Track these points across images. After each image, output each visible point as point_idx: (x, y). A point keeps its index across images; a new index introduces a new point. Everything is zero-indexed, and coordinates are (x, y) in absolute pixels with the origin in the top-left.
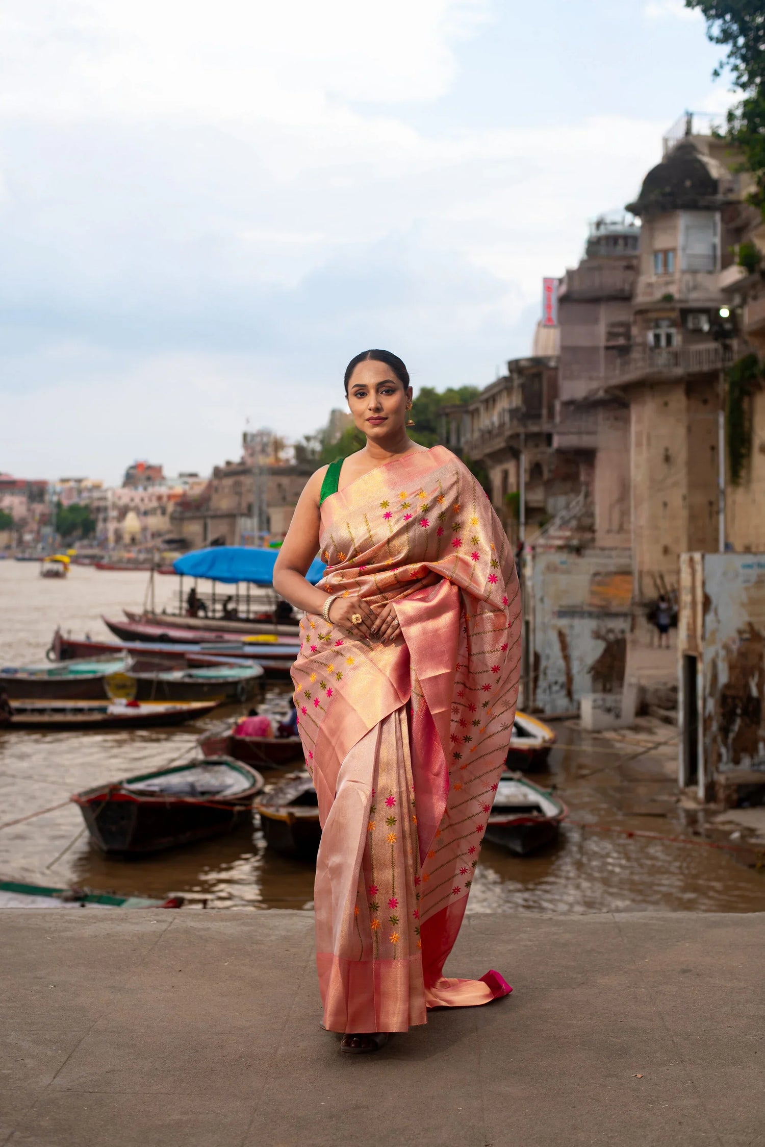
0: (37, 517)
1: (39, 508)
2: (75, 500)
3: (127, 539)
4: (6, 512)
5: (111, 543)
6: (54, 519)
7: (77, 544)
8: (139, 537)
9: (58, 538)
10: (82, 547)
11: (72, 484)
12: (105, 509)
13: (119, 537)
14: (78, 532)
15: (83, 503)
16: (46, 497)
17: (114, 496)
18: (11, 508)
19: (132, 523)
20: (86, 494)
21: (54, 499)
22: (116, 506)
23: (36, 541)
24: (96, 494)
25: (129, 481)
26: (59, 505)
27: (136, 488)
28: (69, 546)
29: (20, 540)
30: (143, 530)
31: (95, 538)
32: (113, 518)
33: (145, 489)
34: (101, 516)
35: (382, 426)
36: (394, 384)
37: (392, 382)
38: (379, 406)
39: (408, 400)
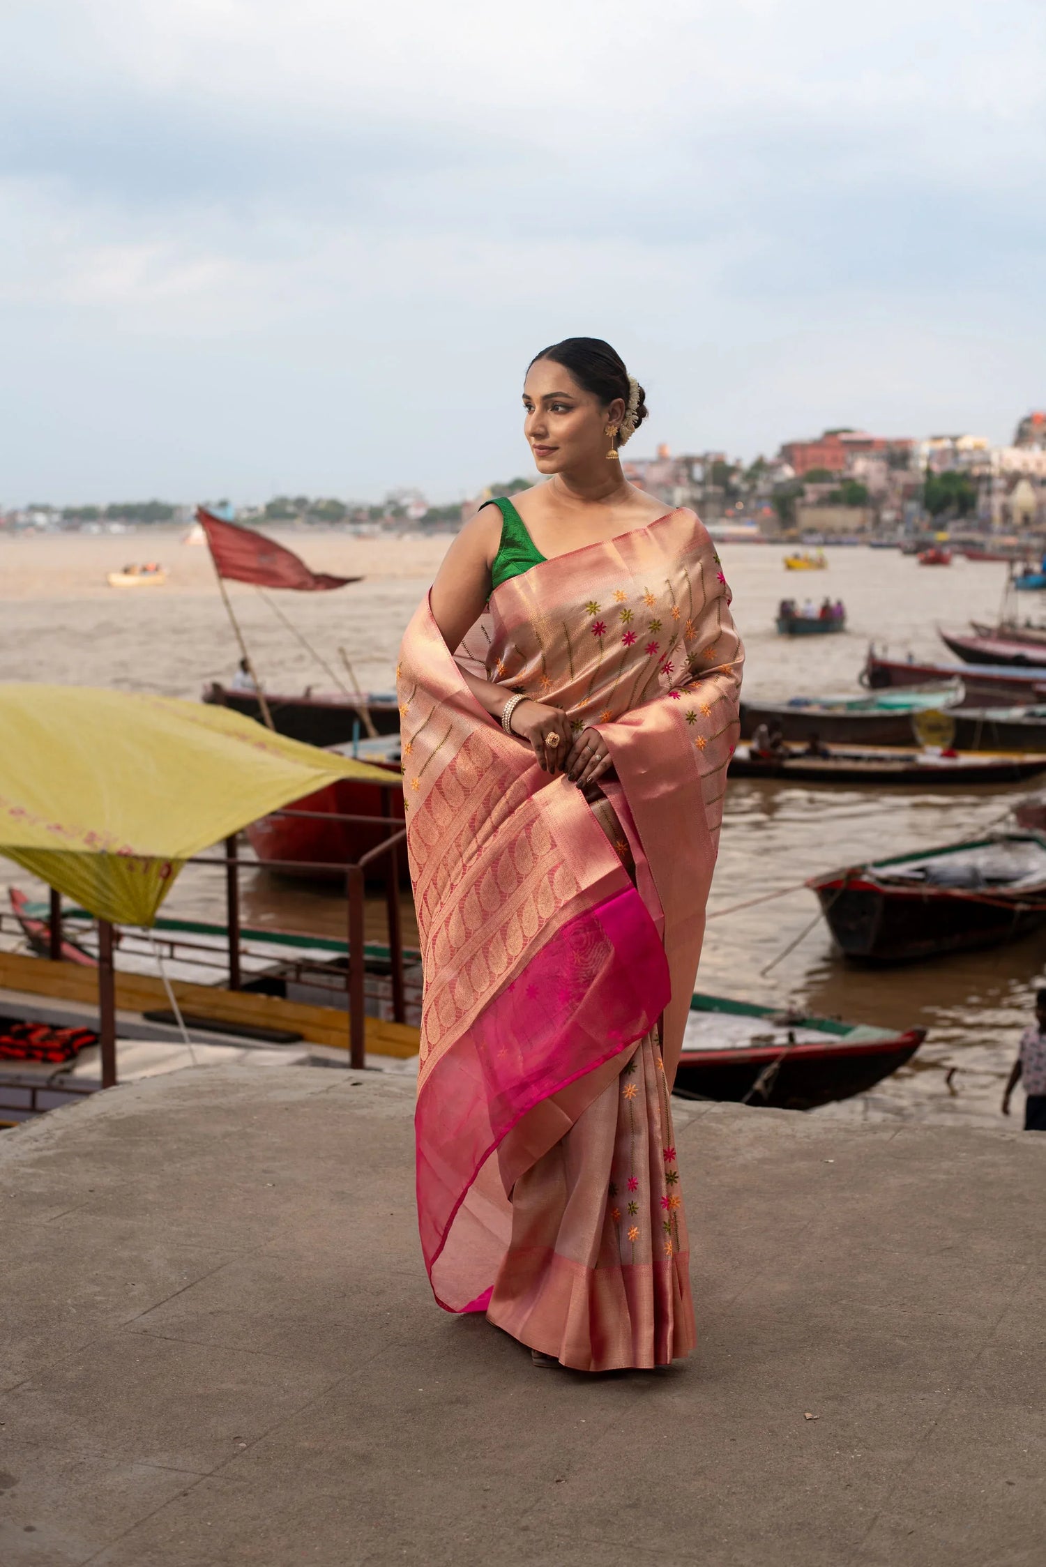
0: (900, 489)
1: (902, 477)
2: (949, 465)
3: (1017, 518)
4: (860, 482)
5: (997, 524)
6: (922, 492)
7: (952, 525)
8: (1033, 515)
9: (928, 517)
10: (957, 530)
11: (946, 444)
12: (988, 478)
13: (1006, 514)
14: (952, 510)
15: (960, 469)
16: (912, 463)
17: (1001, 458)
18: (865, 477)
19: (1024, 496)
20: (964, 457)
21: (923, 464)
22: (1004, 474)
23: (897, 521)
24: (978, 457)
25: (1023, 437)
26: (929, 472)
27: (1030, 448)
28: (941, 527)
29: (877, 520)
30: (1040, 506)
31: (975, 517)
32: (1000, 490)
33: (1043, 449)
34: (983, 487)
35: (551, 459)
36: (570, 397)
37: (566, 396)
38: (542, 430)
39: (610, 420)
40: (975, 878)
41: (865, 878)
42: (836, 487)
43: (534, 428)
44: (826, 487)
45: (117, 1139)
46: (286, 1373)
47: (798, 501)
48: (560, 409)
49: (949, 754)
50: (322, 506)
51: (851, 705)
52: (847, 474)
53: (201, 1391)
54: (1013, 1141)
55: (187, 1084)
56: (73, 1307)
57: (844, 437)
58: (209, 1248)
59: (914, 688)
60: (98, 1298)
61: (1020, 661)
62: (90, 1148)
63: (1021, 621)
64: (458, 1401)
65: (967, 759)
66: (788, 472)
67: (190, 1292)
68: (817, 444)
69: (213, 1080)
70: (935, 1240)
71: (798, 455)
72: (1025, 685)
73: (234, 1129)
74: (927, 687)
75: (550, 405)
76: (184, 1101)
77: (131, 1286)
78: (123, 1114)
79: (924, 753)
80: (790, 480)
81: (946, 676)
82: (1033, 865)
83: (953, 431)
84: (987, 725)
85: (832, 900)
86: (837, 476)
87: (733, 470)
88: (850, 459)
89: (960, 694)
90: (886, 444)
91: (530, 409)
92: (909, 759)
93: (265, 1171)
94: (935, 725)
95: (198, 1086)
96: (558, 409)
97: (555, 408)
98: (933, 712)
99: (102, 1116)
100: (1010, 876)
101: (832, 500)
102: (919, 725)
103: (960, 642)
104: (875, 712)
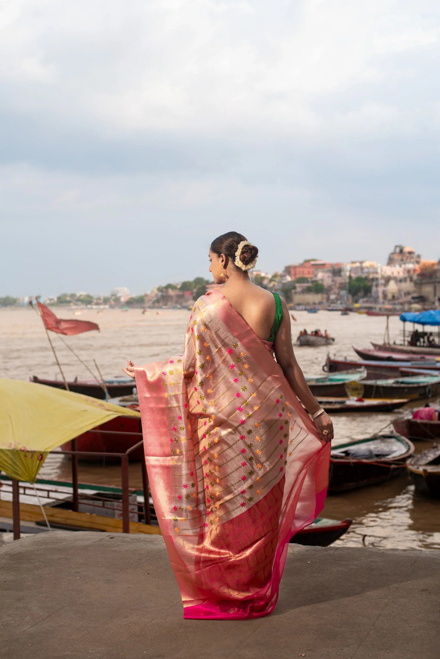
0: (338, 285)
1: (339, 280)
2: (359, 274)
3: (390, 296)
4: (320, 282)
5: (381, 300)
6: (347, 286)
7: (361, 301)
8: (396, 295)
9: (350, 297)
10: (364, 302)
11: (358, 265)
12: (376, 279)
13: (385, 296)
14: (361, 294)
15: (364, 276)
16: (342, 274)
17: (382, 270)
18: (322, 280)
19: (392, 287)
20: (366, 270)
21: (348, 274)
22: (383, 277)
23: (337, 299)
24: (371, 270)
25: (391, 261)
26: (350, 277)
27: (395, 266)
28: (356, 302)
29: (328, 299)
30: (400, 291)
31: (371, 296)
32: (382, 284)
33: (400, 266)
34: (374, 283)
40: (371, 455)
42: (310, 285)
44: (305, 285)
45: (13, 562)
46: (90, 647)
47: (293, 291)
49: (360, 400)
50: (82, 298)
51: (317, 380)
52: (314, 279)
53: (56, 655)
54: (383, 552)
55: (41, 540)
56: (1, 626)
57: (313, 263)
58: (56, 602)
59: (345, 372)
60: (11, 622)
61: (389, 359)
62: (3, 565)
63: (392, 342)
64: (160, 656)
65: (368, 402)
66: (289, 278)
67: (49, 619)
68: (302, 266)
69: (52, 538)
70: (351, 591)
71: (292, 271)
72: (396, 369)
73: (62, 557)
74: (350, 371)
76: (40, 546)
77: (24, 617)
78: (15, 552)
79: (349, 400)
80: (289, 282)
81: (359, 366)
83: (361, 259)
84: (378, 387)
86: (310, 280)
87: (263, 278)
88: (315, 272)
89: (365, 375)
90: (332, 265)
92: (343, 403)
93: (76, 572)
94: (355, 388)
95: (46, 540)
98: (354, 382)
99: (7, 553)
100: (385, 453)
101: (308, 290)
102: (348, 388)
103: (363, 352)
104: (328, 383)
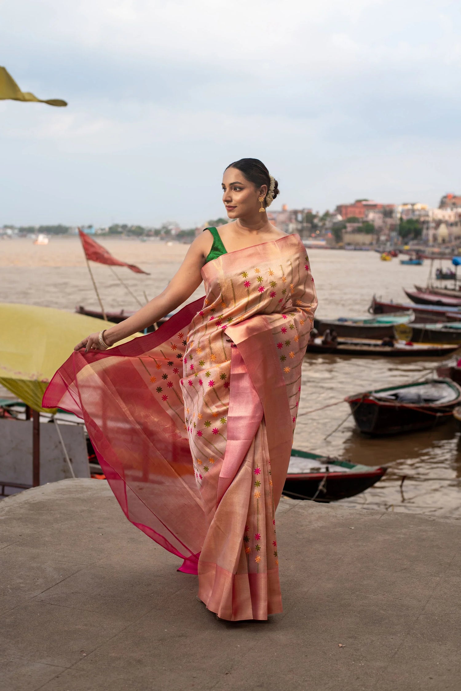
0: (388, 226)
1: (389, 221)
2: (410, 216)
3: (440, 240)
4: (371, 223)
5: (431, 242)
6: (398, 228)
7: (411, 243)
8: (447, 239)
9: (400, 239)
10: (413, 245)
11: (409, 207)
12: (427, 222)
13: (435, 238)
14: (412, 235)
15: (415, 218)
16: (394, 215)
17: (433, 213)
18: (373, 221)
19: (443, 230)
20: (417, 213)
21: (399, 216)
22: (434, 221)
23: (387, 240)
24: (423, 213)
25: (443, 205)
26: (401, 219)
27: (446, 210)
28: (406, 244)
29: (378, 240)
30: (450, 235)
31: (421, 239)
32: (433, 227)
33: (452, 210)
34: (425, 226)
35: (233, 212)
36: (242, 184)
37: (240, 183)
38: (229, 199)
39: (261, 194)
40: (419, 399)
41: (371, 398)
42: (360, 225)
43: (226, 198)
44: (356, 225)
45: (32, 512)
46: (105, 621)
47: (344, 231)
48: (238, 189)
49: (409, 344)
50: (133, 229)
51: (365, 322)
52: (365, 219)
53: (66, 629)
54: (434, 520)
55: (65, 487)
56: (10, 589)
57: (364, 203)
58: (73, 563)
59: (393, 314)
60: (22, 585)
61: (439, 303)
62: (21, 516)
64: (182, 636)
65: (417, 346)
66: (339, 218)
67: (63, 583)
68: (352, 206)
69: (76, 486)
70: (398, 565)
71: (344, 211)
72: (442, 314)
73: (85, 508)
74: (398, 314)
75: (233, 188)
76: (64, 495)
77: (37, 580)
78: (36, 501)
80: (340, 221)
81: (407, 309)
82: (445, 394)
83: (412, 201)
84: (427, 331)
85: (356, 408)
86: (361, 220)
87: (315, 216)
88: (366, 212)
89: (413, 318)
90: (383, 206)
91: (225, 190)
93: (99, 528)
94: (403, 330)
95: (70, 489)
96: (237, 189)
97: (235, 189)
98: (402, 325)
99: (27, 501)
100: (434, 398)
101: (359, 231)
102: (396, 330)
103: (413, 294)
104: (376, 325)
